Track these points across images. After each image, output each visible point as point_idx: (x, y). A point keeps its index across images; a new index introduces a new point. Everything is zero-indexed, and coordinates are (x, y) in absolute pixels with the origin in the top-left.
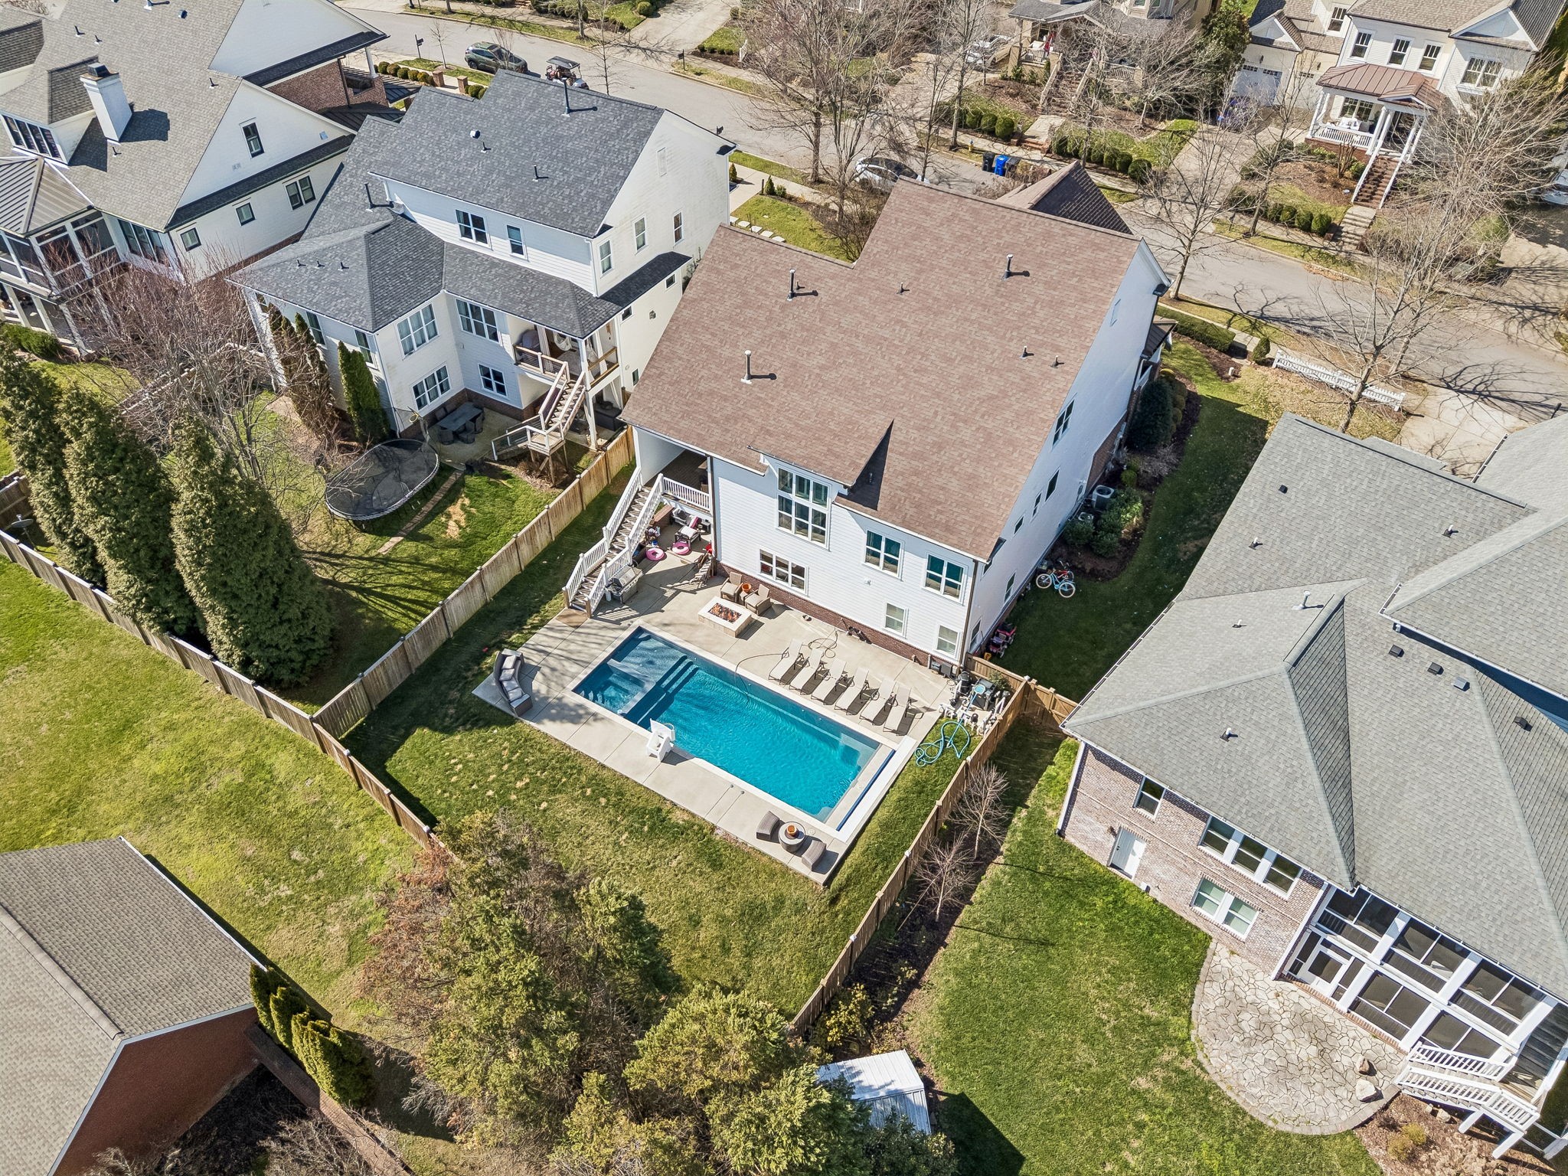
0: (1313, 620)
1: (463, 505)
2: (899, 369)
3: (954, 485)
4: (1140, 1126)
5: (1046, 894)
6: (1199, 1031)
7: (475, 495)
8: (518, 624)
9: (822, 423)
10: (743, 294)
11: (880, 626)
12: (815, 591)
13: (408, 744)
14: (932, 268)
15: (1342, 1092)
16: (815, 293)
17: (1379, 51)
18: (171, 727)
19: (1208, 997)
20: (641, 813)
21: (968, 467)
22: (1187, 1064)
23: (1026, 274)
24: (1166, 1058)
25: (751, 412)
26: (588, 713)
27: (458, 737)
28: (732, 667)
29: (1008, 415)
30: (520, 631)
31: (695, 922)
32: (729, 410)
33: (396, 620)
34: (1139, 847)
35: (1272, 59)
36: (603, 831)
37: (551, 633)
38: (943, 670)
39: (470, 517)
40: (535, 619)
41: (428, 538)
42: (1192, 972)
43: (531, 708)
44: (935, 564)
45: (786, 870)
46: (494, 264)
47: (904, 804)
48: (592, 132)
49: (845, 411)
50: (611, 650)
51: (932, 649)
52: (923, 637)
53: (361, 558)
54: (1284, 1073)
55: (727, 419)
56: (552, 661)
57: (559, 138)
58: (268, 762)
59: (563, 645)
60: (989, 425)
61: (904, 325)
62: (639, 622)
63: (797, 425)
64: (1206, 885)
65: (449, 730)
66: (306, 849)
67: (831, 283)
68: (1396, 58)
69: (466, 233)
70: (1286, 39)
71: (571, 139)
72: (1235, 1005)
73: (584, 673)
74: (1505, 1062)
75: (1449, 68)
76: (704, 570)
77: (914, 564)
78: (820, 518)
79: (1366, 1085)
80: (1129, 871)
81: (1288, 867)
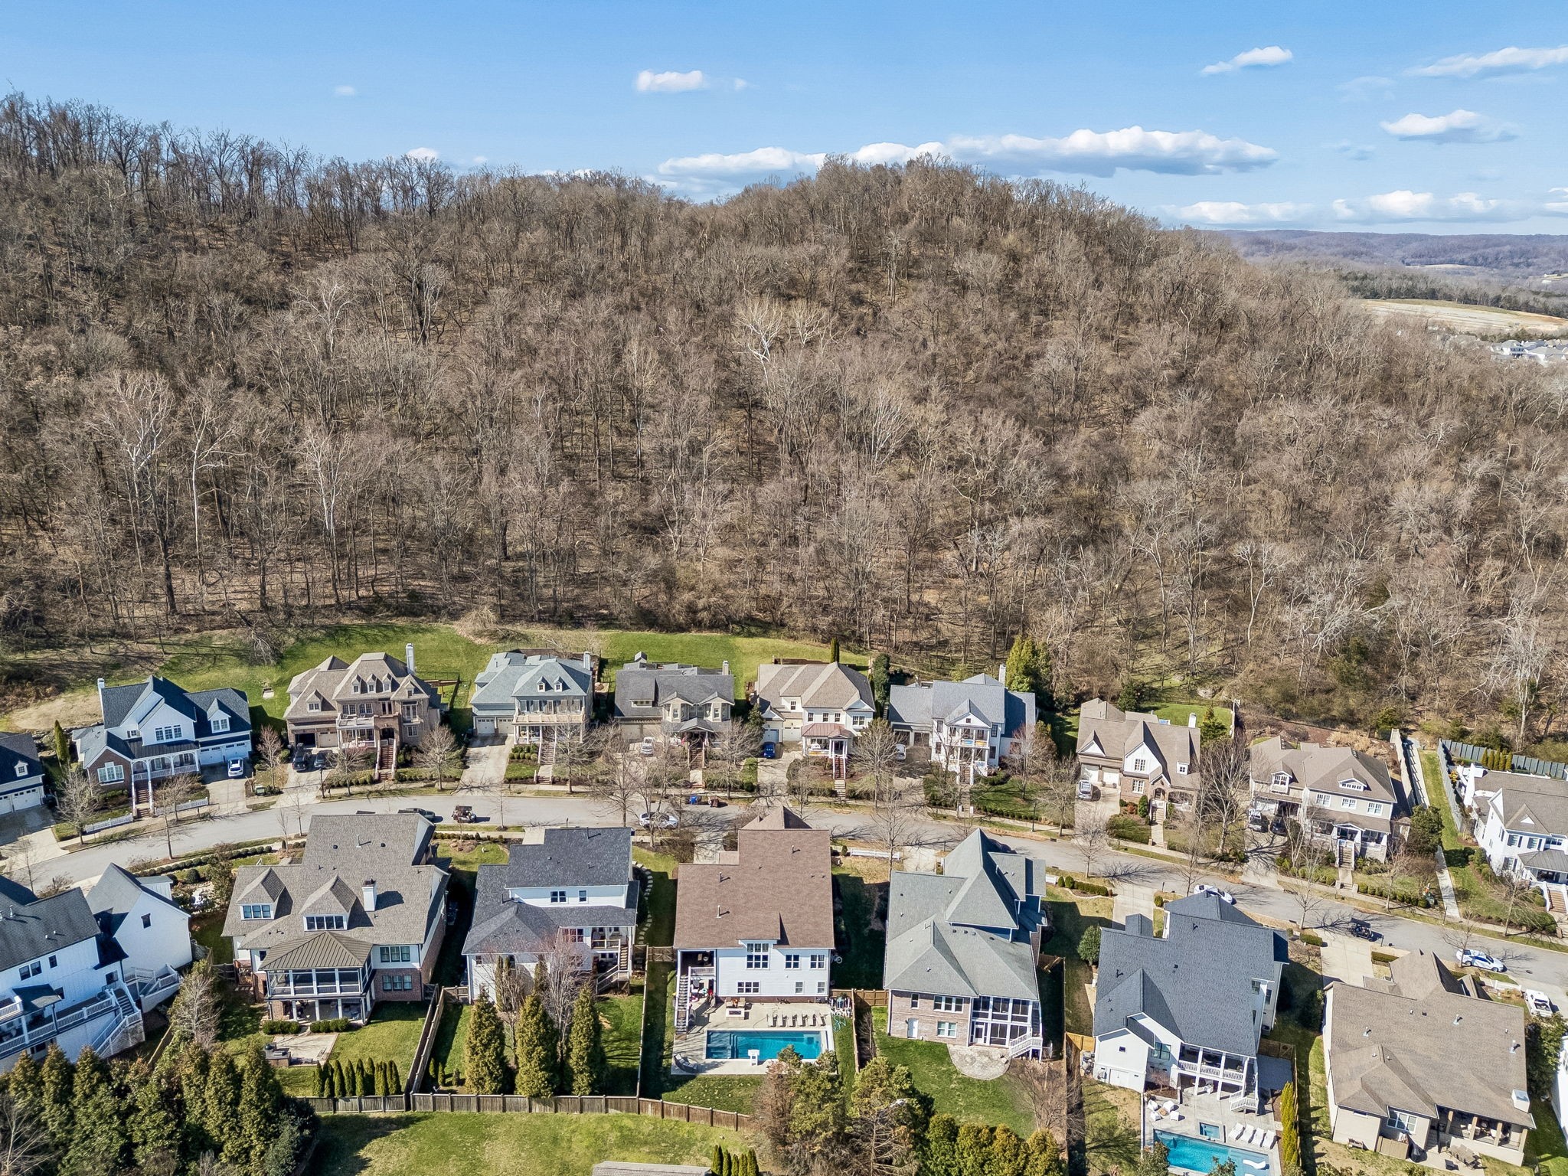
0: (930, 930)
1: (602, 1015)
2: (773, 895)
3: (811, 928)
4: (959, 1095)
5: (896, 1052)
6: (958, 1068)
7: (603, 1010)
8: (662, 1049)
9: (756, 923)
10: (701, 887)
11: (793, 994)
12: (763, 992)
14: (766, 858)
15: (999, 1064)
16: (729, 879)
17: (818, 718)
18: (573, 1132)
19: (955, 1059)
21: (813, 920)
22: (960, 1076)
23: (799, 851)
24: (954, 1077)
25: (727, 928)
26: (718, 1063)
27: (680, 1089)
29: (816, 899)
30: (666, 1050)
32: (717, 930)
34: (916, 1024)
35: (773, 726)
36: (756, 1093)
37: (677, 1046)
38: (822, 1001)
39: (608, 1018)
40: (666, 1045)
42: (947, 1054)
43: (699, 1069)
44: (813, 958)
46: (572, 910)
47: (841, 1045)
48: (604, 843)
49: (761, 916)
50: (705, 1041)
51: (815, 994)
52: (811, 991)
54: (984, 1067)
55: (718, 933)
56: (688, 1054)
57: (590, 850)
59: (686, 1047)
60: (812, 904)
61: (766, 880)
62: (706, 1029)
63: (748, 926)
64: (940, 1024)
65: (675, 1089)
67: (733, 873)
68: (825, 720)
69: (554, 900)
70: (776, 717)
72: (962, 1057)
73: (704, 1053)
74: (1029, 1032)
75: (846, 721)
76: (713, 1002)
77: (805, 961)
78: (765, 958)
79: (1004, 1060)
80: (915, 1035)
81: (959, 1001)
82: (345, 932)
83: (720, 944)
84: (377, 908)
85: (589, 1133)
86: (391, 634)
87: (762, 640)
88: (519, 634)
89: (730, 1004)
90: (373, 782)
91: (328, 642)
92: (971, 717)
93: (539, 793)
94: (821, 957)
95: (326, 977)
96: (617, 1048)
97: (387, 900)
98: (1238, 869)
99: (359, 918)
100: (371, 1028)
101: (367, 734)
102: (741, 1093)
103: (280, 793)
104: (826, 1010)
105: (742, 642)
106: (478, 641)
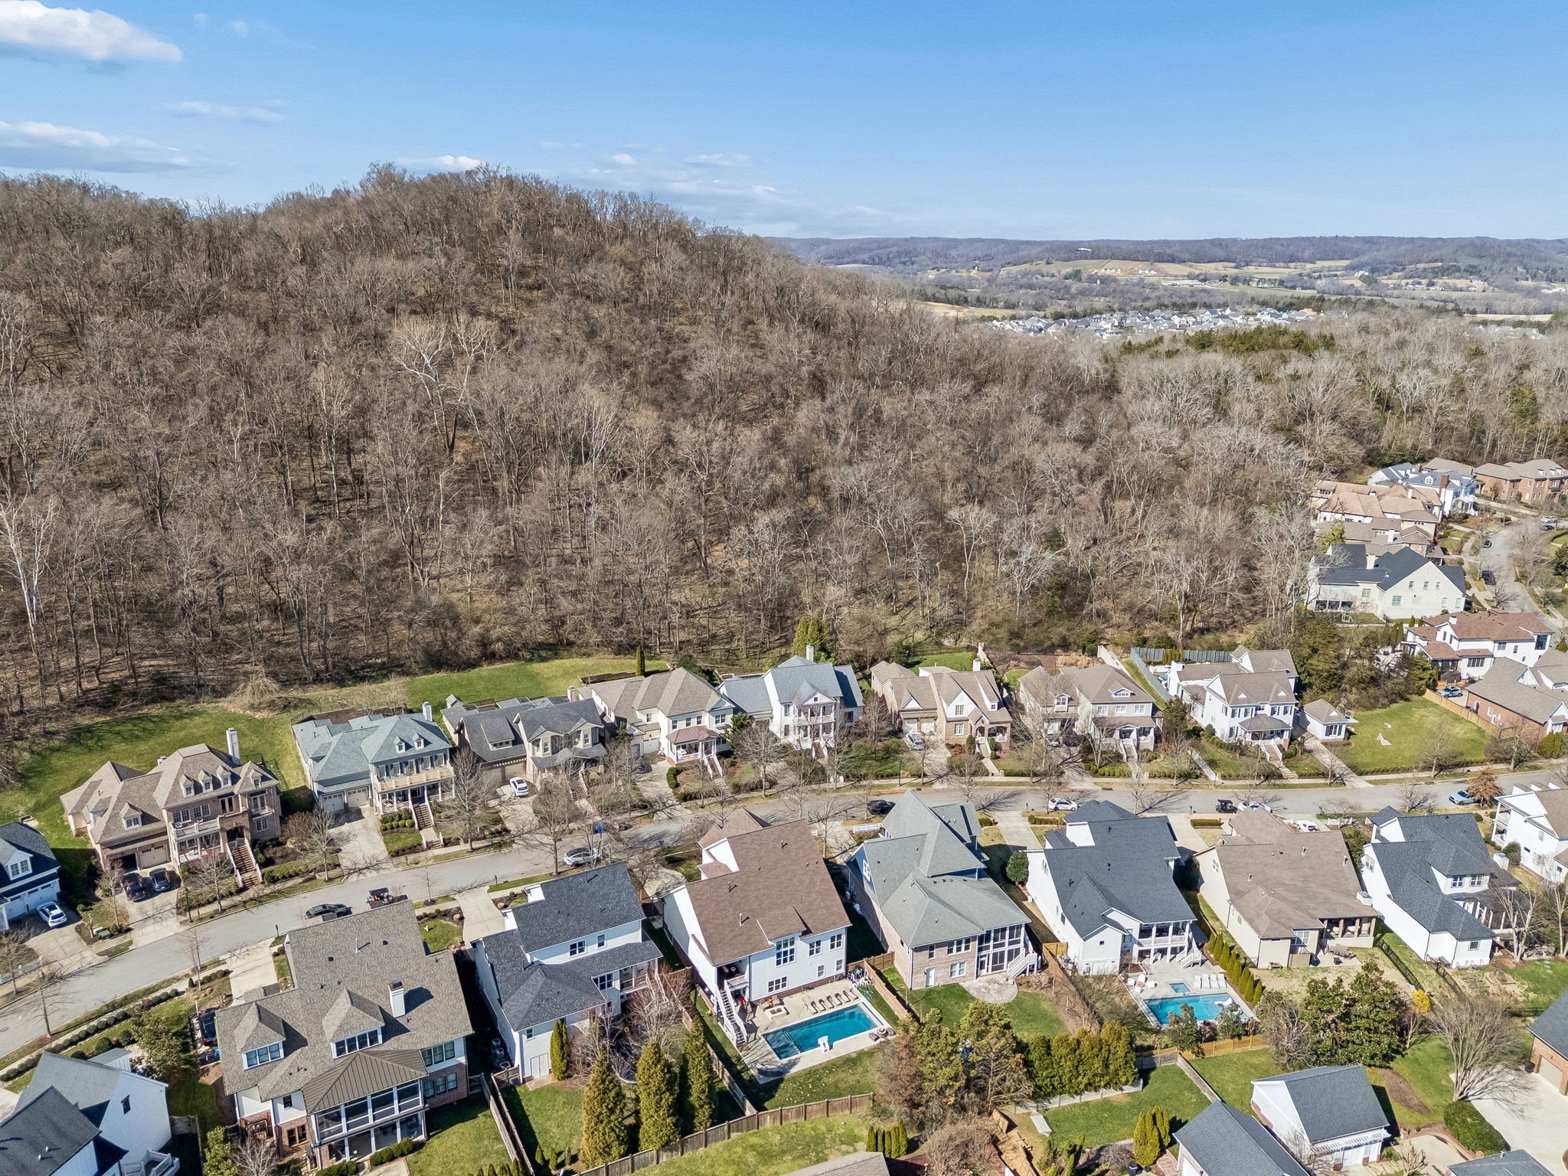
0: (916, 887)
2: (780, 892)
3: (823, 912)
6: (981, 999)
9: (777, 920)
10: (714, 900)
11: (817, 979)
12: (792, 984)
15: (1009, 987)
16: (736, 887)
18: (712, 1166)
19: (972, 992)
21: (824, 905)
22: (987, 1006)
23: (787, 844)
25: (752, 933)
26: (793, 1060)
29: (818, 884)
32: (745, 937)
34: (932, 973)
35: (637, 740)
37: (746, 1057)
38: (841, 978)
40: (734, 1060)
42: (964, 991)
44: (832, 939)
45: (891, 1040)
46: (593, 957)
49: (778, 913)
50: (768, 1045)
51: (835, 973)
52: (831, 971)
54: (999, 992)
55: (747, 940)
56: (761, 1061)
57: (594, 893)
59: (755, 1056)
64: (952, 966)
65: (773, 1096)
67: (737, 880)
68: (689, 725)
69: (573, 953)
70: (637, 731)
71: (599, 890)
72: (978, 990)
73: (775, 1055)
74: (1023, 951)
75: (708, 721)
76: (749, 1008)
77: (826, 944)
78: (792, 951)
79: (1011, 981)
80: (932, 983)
81: (968, 941)
82: (382, 1045)
83: (753, 950)
84: (408, 1009)
85: (727, 1162)
86: (150, 726)
87: (557, 662)
88: (301, 700)
89: (766, 1004)
90: (240, 891)
91: (73, 748)
92: (819, 695)
93: (436, 858)
94: (839, 937)
95: (382, 1101)
97: (415, 998)
98: (1062, 780)
99: (393, 1028)
100: (435, 1142)
101: (207, 841)
102: (831, 1080)
103: (129, 930)
104: (846, 984)
105: (538, 667)
106: (258, 715)
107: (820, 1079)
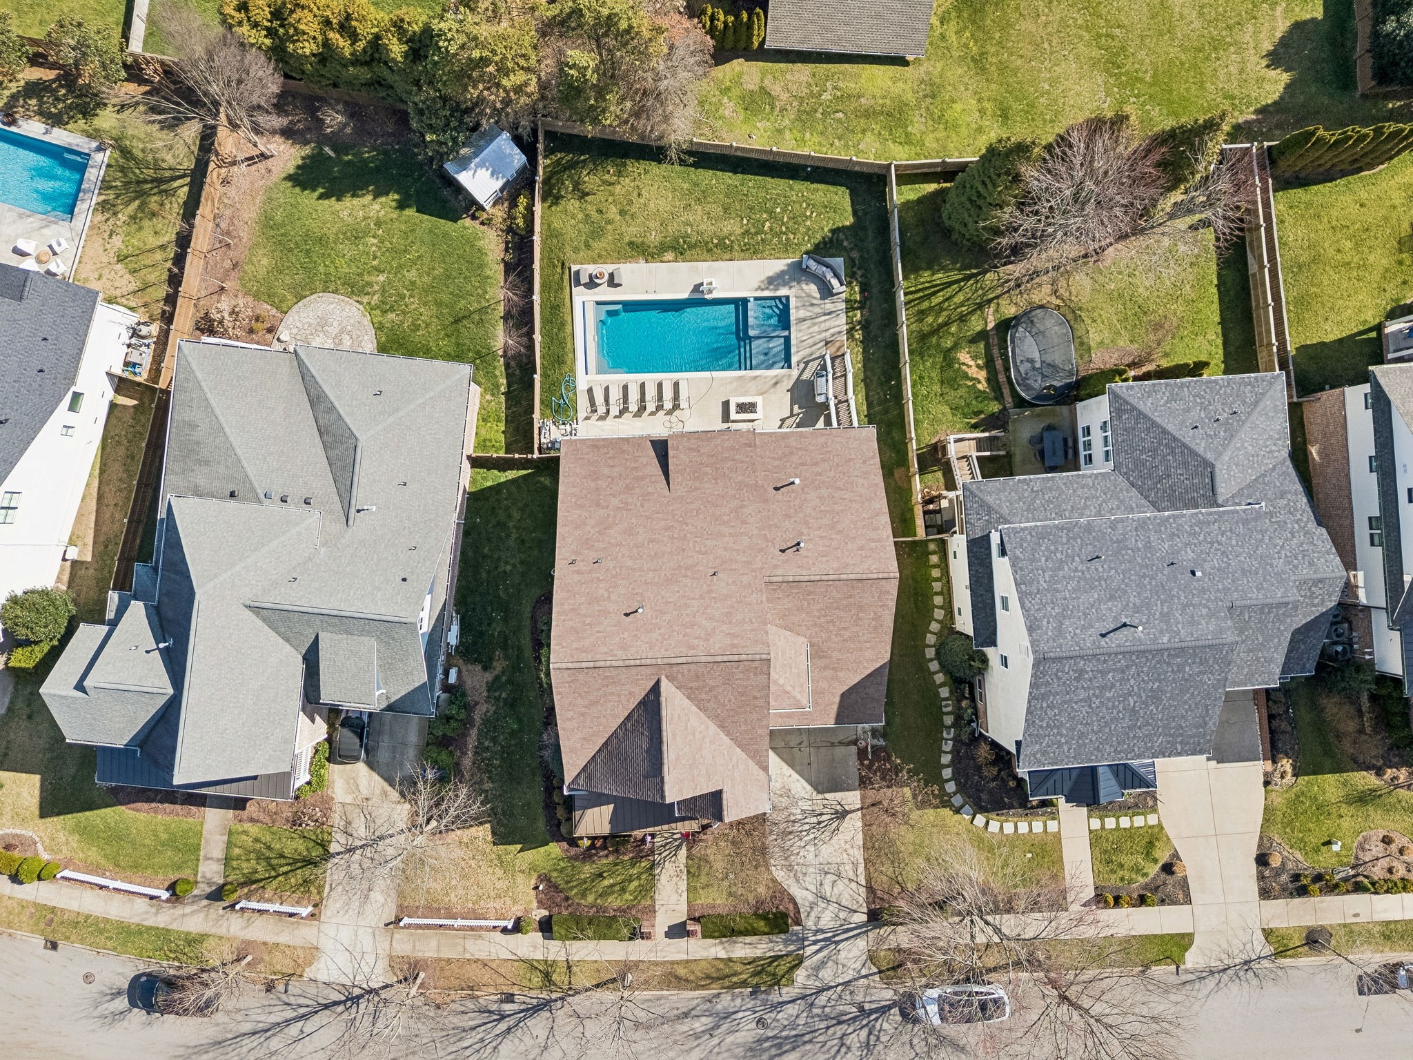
1: (979, 382)
2: (687, 525)
3: (606, 471)
4: (375, 258)
5: (469, 350)
6: (366, 321)
7: (979, 395)
8: (865, 325)
9: (717, 469)
10: (840, 532)
13: (850, 209)
14: (702, 597)
15: (295, 331)
16: (783, 551)
20: (692, 247)
21: (601, 483)
22: (365, 299)
23: (627, 615)
24: (376, 297)
25: (776, 463)
26: (767, 289)
27: (826, 229)
28: (715, 374)
29: (592, 522)
30: (859, 323)
31: (622, 213)
32: (795, 459)
33: (933, 274)
36: (702, 227)
37: (837, 329)
39: (966, 376)
41: (973, 340)
45: (594, 262)
47: (562, 344)
48: (1085, 615)
49: (707, 485)
50: (793, 342)
53: (997, 297)
55: (792, 453)
56: (817, 310)
57: (1112, 598)
58: (907, 147)
59: (823, 326)
60: (602, 512)
61: (700, 552)
62: (795, 373)
63: (733, 460)
65: (835, 231)
66: (839, 121)
67: (774, 562)
71: (1099, 600)
73: (794, 315)
96: (940, 309)
107: (747, 232)
